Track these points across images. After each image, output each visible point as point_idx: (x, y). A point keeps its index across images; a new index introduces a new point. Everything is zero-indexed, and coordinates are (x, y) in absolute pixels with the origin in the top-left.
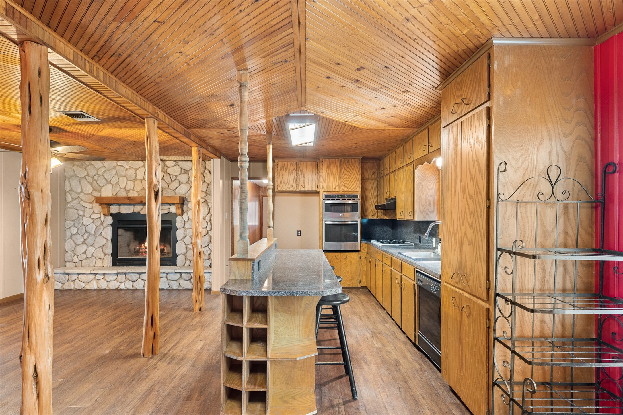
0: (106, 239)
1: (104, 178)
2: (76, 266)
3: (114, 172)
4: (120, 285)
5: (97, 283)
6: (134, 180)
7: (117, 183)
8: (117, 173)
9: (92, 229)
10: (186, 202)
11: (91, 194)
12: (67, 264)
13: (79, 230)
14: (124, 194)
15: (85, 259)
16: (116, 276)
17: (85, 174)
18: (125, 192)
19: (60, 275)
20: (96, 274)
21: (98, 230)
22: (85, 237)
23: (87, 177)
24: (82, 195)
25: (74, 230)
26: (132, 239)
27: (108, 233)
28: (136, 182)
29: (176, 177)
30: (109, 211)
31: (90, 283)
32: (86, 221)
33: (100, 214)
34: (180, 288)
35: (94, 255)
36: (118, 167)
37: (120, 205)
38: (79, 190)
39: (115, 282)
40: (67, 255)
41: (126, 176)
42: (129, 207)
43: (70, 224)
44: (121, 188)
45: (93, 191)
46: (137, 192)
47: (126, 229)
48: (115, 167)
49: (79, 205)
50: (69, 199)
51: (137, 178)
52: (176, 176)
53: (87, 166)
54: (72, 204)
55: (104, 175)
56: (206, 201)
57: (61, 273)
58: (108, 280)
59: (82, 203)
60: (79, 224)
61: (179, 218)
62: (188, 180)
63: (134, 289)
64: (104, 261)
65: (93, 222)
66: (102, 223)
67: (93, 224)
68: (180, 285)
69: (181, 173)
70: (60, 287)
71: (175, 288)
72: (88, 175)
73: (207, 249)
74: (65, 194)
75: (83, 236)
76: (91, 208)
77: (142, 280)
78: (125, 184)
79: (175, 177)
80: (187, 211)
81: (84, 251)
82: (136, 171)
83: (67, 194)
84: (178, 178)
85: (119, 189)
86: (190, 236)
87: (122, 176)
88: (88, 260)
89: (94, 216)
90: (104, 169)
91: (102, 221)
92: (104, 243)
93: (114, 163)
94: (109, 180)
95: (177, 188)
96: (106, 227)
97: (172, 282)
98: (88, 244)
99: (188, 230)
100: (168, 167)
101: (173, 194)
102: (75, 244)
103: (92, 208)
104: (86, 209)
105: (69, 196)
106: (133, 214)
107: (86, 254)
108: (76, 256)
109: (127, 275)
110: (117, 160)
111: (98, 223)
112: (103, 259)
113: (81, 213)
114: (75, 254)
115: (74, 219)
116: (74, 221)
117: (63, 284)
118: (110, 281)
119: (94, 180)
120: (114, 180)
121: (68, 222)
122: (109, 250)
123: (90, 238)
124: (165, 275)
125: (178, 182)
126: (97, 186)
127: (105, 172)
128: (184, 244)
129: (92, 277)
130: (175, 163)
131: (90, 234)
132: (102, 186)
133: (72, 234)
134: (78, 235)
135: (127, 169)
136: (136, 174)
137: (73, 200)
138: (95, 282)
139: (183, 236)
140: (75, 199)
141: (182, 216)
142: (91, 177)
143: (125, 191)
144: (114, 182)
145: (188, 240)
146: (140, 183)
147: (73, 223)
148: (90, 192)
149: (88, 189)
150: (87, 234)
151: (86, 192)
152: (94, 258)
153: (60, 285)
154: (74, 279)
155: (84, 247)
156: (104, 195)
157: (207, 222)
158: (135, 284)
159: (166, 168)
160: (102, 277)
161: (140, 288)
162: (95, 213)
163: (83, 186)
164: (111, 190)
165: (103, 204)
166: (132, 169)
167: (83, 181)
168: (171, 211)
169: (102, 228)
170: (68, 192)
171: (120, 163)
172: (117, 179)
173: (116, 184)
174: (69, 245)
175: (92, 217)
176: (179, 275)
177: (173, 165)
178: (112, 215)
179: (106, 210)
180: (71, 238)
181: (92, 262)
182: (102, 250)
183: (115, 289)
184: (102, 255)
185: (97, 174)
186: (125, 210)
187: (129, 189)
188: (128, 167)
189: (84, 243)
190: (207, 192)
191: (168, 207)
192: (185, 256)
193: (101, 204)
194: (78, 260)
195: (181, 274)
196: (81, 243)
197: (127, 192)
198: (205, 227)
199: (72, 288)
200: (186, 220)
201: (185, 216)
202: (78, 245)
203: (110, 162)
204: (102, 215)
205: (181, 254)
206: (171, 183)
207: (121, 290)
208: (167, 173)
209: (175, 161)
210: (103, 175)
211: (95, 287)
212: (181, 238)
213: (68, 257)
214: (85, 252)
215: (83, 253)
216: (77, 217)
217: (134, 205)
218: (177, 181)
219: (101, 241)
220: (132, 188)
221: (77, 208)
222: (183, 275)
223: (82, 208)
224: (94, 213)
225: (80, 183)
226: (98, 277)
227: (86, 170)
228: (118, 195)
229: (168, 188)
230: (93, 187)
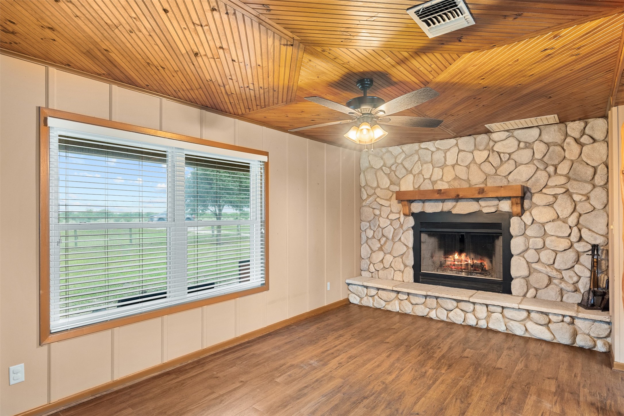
0: (406, 245)
1: (404, 167)
2: (372, 277)
3: (416, 158)
4: (429, 312)
5: (400, 304)
6: (442, 167)
7: (420, 173)
8: (419, 159)
9: (389, 232)
10: (528, 194)
11: (388, 189)
12: (363, 273)
13: (375, 233)
14: (430, 187)
15: (382, 269)
16: (424, 299)
17: (382, 164)
18: (431, 184)
19: (359, 287)
20: (398, 292)
21: (397, 234)
22: (382, 242)
23: (384, 168)
24: (378, 191)
25: (370, 233)
26: (437, 247)
27: (409, 238)
28: (445, 169)
29: (510, 156)
30: (410, 209)
31: (391, 303)
32: (383, 222)
33: (399, 213)
34: (527, 335)
35: (392, 265)
36: (421, 151)
37: (424, 201)
38: (375, 185)
39: (422, 306)
40: (363, 262)
41: (431, 162)
42: (436, 203)
43: (366, 225)
44: (424, 179)
45: (391, 184)
46: (448, 182)
47: (432, 233)
48: (417, 152)
49: (375, 202)
50: (365, 197)
51: (447, 163)
52: (510, 154)
53: (384, 154)
54: (367, 202)
55: (404, 163)
56: (568, 190)
57: (359, 285)
58: (414, 302)
59: (378, 200)
60: (375, 226)
61: (514, 221)
62: (531, 158)
63: (449, 321)
64: (405, 274)
65: (391, 224)
66: (401, 226)
67: (390, 226)
68: (526, 330)
69: (519, 147)
70: (358, 301)
71: (518, 333)
72: (384, 165)
73: (571, 273)
74: (361, 190)
75: (379, 240)
76: (388, 207)
77: (462, 310)
78: (431, 173)
79: (508, 156)
80: (530, 208)
81: (381, 259)
82: (445, 153)
83: (363, 189)
84: (513, 156)
85: (423, 181)
86: (535, 249)
87: (426, 163)
88: (386, 271)
89: (393, 217)
90: (403, 156)
91: (402, 223)
92: (404, 251)
93: (416, 146)
94: (410, 169)
95: (510, 173)
96: (407, 230)
97: (512, 322)
98: (386, 252)
99: (531, 240)
100: (495, 142)
101: (504, 183)
102: (371, 250)
103: (390, 206)
104: (383, 208)
105: (365, 192)
106: (442, 213)
107: (383, 263)
108: (372, 265)
109: (439, 300)
110: (421, 142)
111: (397, 225)
112: (403, 272)
113: (377, 212)
114: (371, 263)
115: (369, 219)
116: (369, 222)
117: (361, 298)
118: (416, 304)
119: (392, 171)
120: (416, 168)
121: (363, 223)
122: (410, 261)
123: (387, 243)
124: (500, 310)
125: (514, 163)
126: (395, 177)
127: (405, 158)
128: (525, 262)
129: (394, 295)
130: (508, 133)
131: (387, 239)
132: (401, 177)
133: (367, 238)
134: (375, 239)
135: (433, 152)
136: (445, 157)
137: (369, 196)
138: (397, 302)
139: (523, 248)
140: (371, 196)
141: (520, 216)
142: (388, 168)
143: (430, 182)
144: (416, 171)
145: (531, 255)
146: (452, 170)
147: (368, 224)
148: (387, 186)
149: (385, 182)
150: (384, 239)
151: (382, 187)
152: (392, 268)
153: (358, 299)
154: (373, 294)
155: (381, 255)
156: (403, 188)
157: (570, 227)
158: (451, 314)
159: (491, 143)
160: (406, 297)
161: (459, 323)
162: (393, 213)
163: (379, 179)
164: (412, 182)
165: (404, 201)
166: (440, 151)
167: (380, 174)
168: (500, 209)
169: (402, 231)
170: (364, 187)
171: (423, 145)
172: (420, 166)
173: (418, 174)
174: (365, 251)
175: (390, 217)
176: (525, 314)
177: (504, 137)
178: (413, 214)
179: (407, 208)
180: (366, 242)
181: (391, 274)
182: (401, 259)
183: (423, 316)
184: (402, 267)
185: (396, 162)
186: (431, 208)
187: (435, 179)
188: (434, 149)
189: (381, 249)
190: (571, 175)
191: (496, 202)
192: (527, 282)
193: (402, 201)
194: (374, 270)
195: (529, 313)
196: (378, 249)
197: (434, 183)
198: (567, 235)
199: (371, 305)
200: (529, 222)
201: (527, 218)
202: (374, 252)
203: (411, 145)
204: (402, 215)
205: (519, 277)
206: (501, 165)
207: (431, 319)
208: (493, 151)
209: (508, 131)
210: (402, 163)
211: (398, 309)
212: (519, 252)
213: (364, 264)
214: (382, 261)
215: (380, 262)
216: (373, 217)
217: (443, 201)
218: (511, 162)
219: (400, 249)
220: (440, 177)
221: (373, 207)
222: (533, 315)
223: (379, 207)
224: (391, 212)
225: (376, 176)
226: (401, 296)
227: (382, 159)
228: (422, 188)
229: (496, 174)
230: (390, 180)
